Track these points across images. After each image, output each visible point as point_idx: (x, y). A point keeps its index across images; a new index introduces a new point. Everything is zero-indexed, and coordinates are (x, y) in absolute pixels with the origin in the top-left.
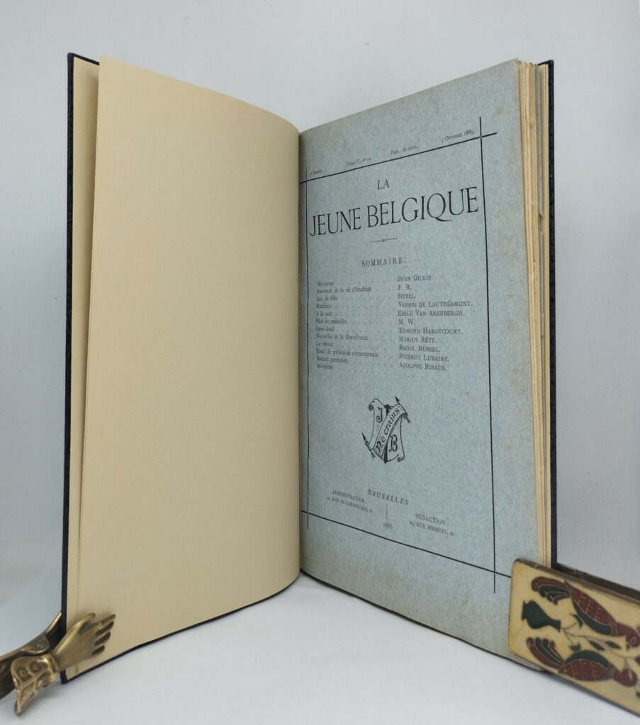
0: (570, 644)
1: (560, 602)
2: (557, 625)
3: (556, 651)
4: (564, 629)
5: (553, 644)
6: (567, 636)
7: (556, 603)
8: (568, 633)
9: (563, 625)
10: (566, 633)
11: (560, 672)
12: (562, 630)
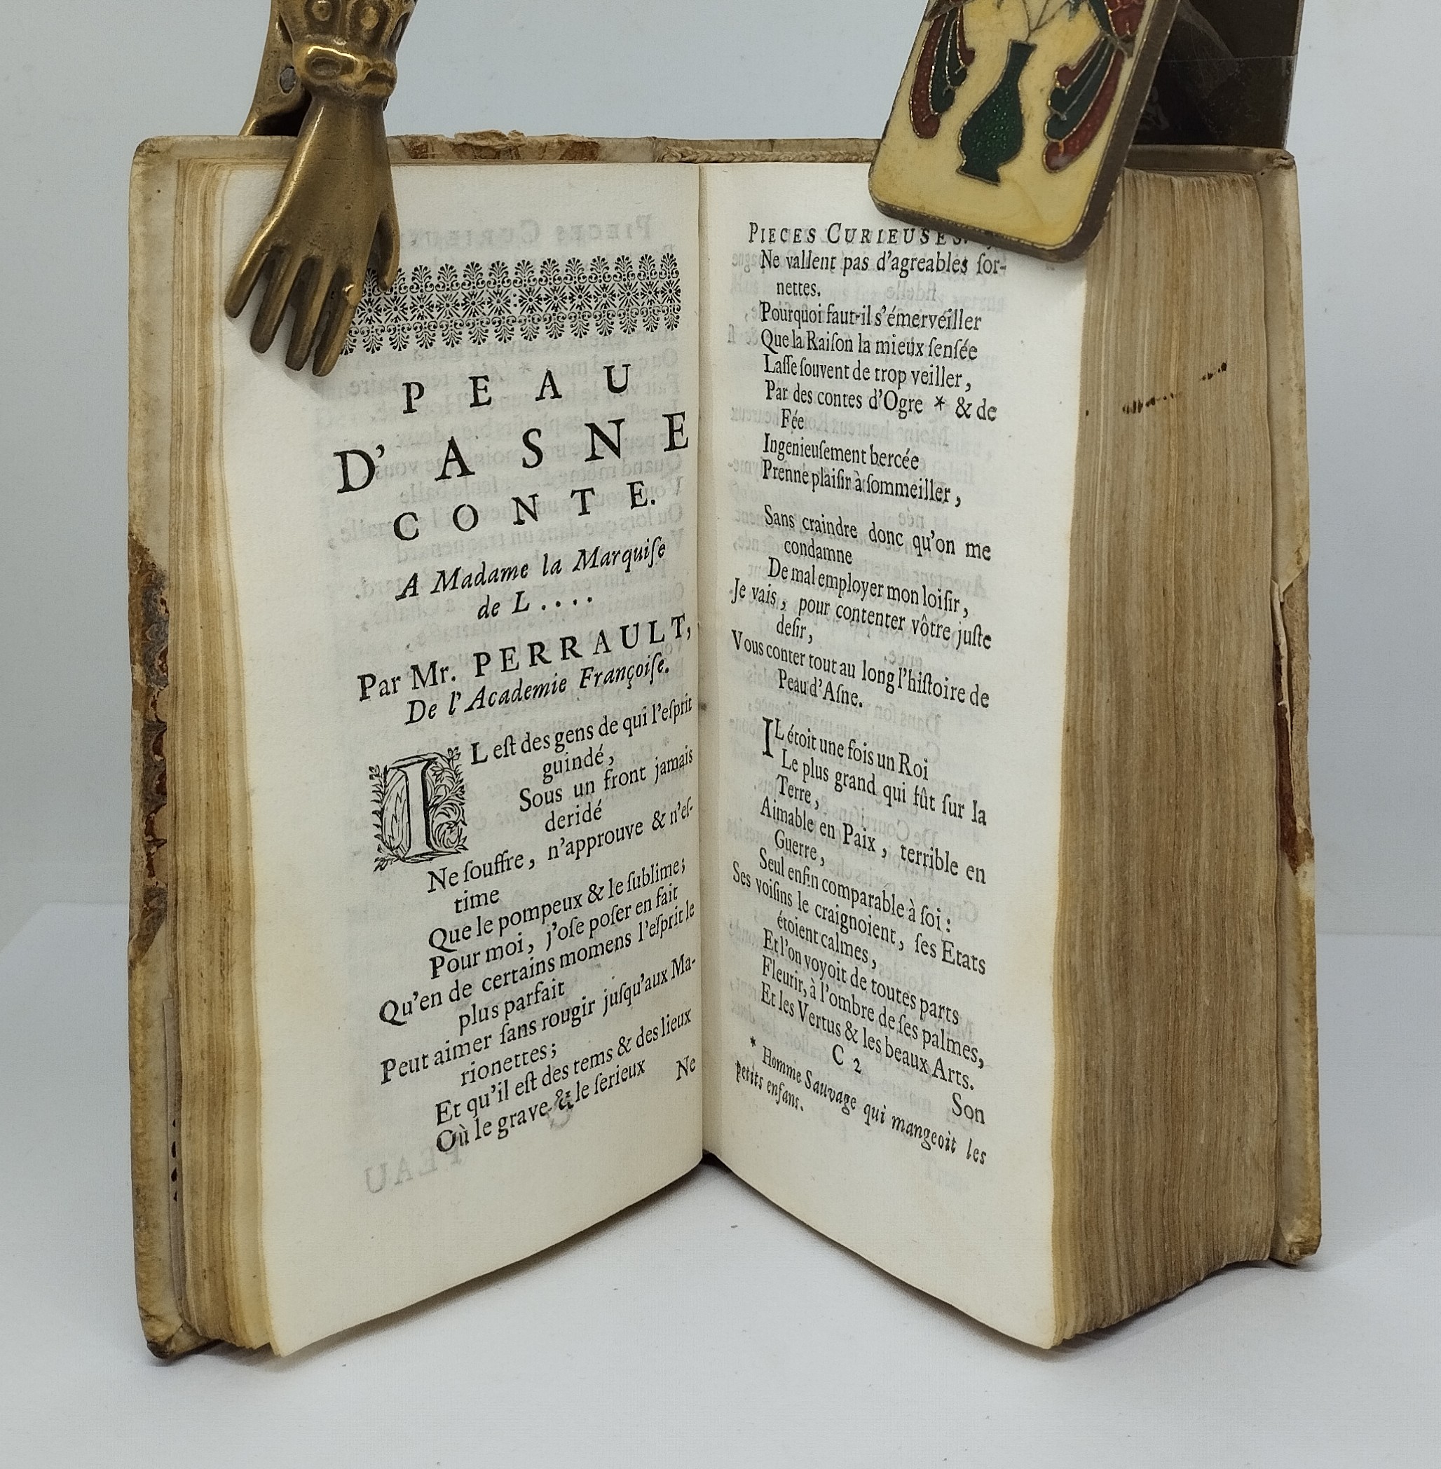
0: (1066, 12)
1: (971, 42)
2: (1020, 53)
3: (1082, 63)
4: (1031, 32)
5: (1063, 72)
6: (1046, 23)
7: (970, 56)
8: (1041, 17)
9: (1020, 36)
10: (1038, 27)
11: (1130, 56)
12: (1031, 41)
